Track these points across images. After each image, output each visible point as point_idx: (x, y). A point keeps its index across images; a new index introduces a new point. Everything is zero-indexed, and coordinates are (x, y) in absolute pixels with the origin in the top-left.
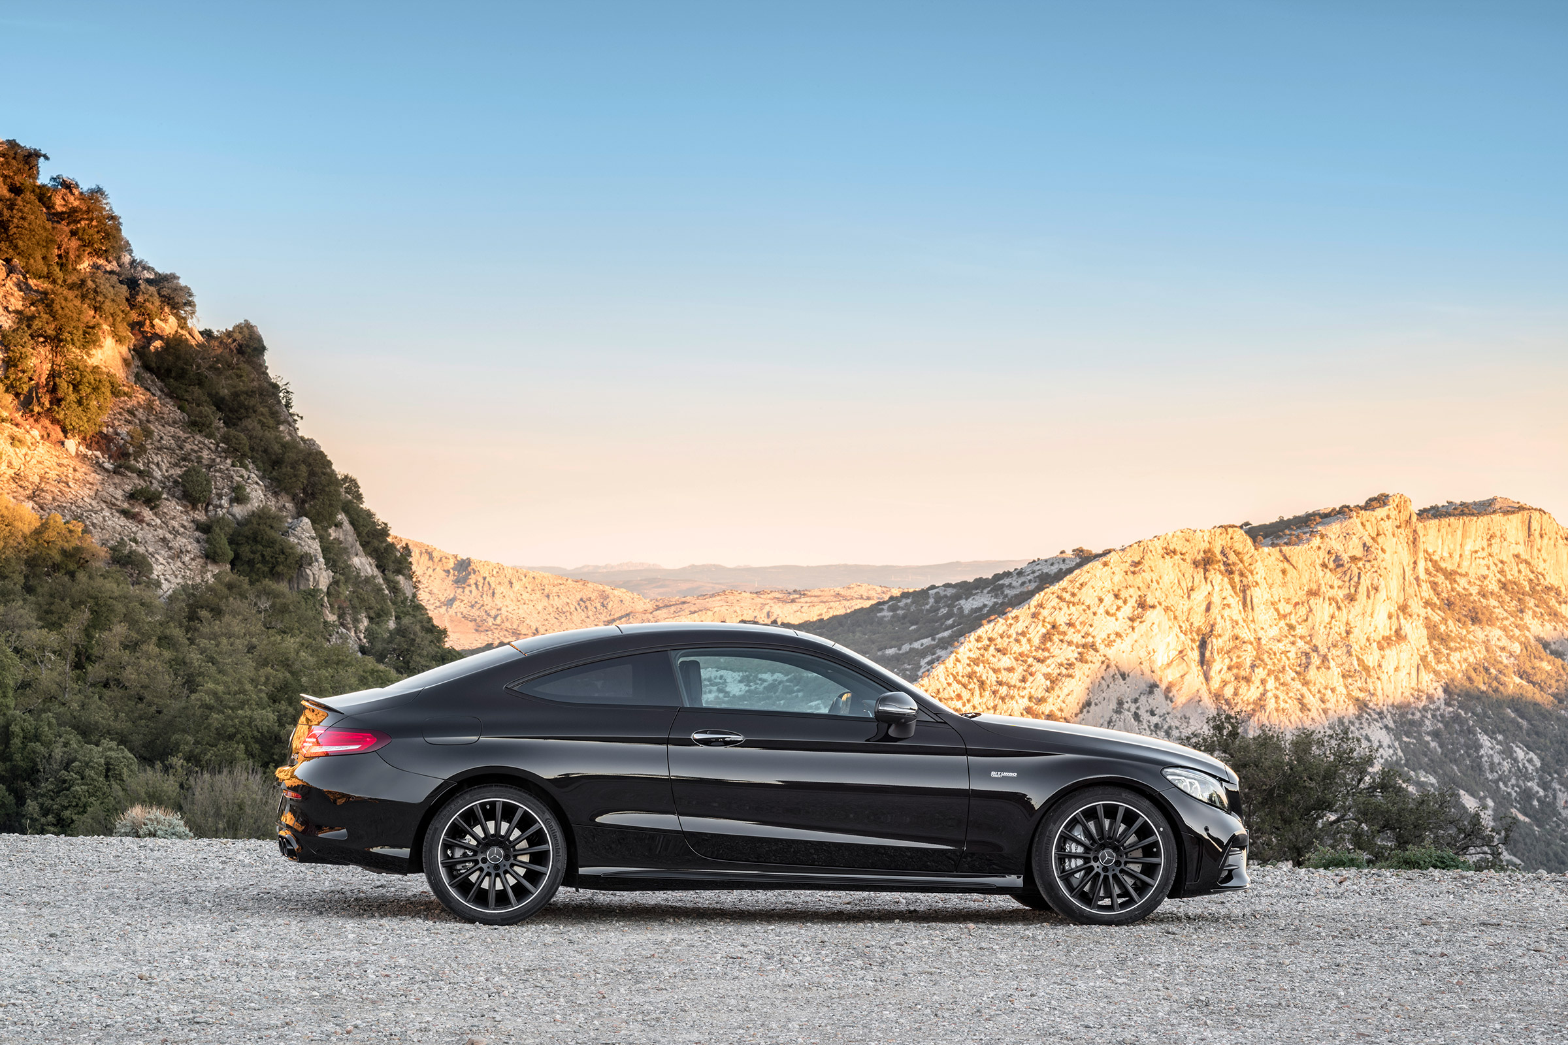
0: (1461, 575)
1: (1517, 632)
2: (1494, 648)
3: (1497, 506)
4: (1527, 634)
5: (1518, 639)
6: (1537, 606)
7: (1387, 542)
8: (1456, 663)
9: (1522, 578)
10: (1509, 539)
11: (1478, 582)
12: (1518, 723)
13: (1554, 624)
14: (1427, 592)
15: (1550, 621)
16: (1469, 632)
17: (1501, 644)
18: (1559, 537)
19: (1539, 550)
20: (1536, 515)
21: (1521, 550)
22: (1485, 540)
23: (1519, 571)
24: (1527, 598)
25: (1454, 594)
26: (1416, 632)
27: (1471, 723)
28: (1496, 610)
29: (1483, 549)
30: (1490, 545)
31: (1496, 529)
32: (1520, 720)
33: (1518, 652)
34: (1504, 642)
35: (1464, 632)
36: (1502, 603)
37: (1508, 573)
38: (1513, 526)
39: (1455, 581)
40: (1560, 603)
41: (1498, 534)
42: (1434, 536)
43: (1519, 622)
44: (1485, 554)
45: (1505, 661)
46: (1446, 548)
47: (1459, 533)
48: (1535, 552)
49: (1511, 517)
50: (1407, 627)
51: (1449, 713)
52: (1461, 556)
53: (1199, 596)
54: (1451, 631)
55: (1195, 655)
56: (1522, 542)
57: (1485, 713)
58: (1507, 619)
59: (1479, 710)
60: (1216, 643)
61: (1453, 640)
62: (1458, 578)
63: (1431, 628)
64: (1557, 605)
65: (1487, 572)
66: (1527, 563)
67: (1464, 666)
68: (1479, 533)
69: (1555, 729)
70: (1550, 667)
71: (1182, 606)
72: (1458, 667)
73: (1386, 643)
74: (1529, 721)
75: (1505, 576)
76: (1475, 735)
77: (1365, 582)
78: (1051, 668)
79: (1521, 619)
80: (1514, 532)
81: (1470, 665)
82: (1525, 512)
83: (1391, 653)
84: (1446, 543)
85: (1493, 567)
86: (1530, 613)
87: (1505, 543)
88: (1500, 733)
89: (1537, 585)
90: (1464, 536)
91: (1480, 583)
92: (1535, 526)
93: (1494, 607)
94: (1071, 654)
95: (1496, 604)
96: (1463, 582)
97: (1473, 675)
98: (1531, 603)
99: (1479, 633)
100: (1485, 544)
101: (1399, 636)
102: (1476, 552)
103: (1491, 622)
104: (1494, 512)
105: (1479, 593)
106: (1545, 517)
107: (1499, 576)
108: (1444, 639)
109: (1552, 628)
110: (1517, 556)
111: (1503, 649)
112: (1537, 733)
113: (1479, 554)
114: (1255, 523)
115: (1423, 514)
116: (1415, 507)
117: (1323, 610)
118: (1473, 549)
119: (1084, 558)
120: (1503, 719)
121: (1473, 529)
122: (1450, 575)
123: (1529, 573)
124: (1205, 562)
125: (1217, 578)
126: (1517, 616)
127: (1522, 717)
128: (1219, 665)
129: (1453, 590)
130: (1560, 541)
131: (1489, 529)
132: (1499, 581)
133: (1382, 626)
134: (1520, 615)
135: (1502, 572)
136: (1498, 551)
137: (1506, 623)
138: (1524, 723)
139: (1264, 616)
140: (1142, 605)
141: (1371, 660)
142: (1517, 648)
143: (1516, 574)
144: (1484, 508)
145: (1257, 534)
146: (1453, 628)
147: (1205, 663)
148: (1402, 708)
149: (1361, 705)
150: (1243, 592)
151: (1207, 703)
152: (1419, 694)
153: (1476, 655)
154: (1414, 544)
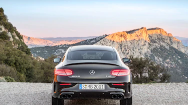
1: (159, 44)
3: (157, 28)
7: (144, 33)
8: (152, 48)
9: (160, 37)
11: (155, 38)
14: (148, 39)
18: (164, 32)
26: (147, 44)
33: (160, 46)
38: (159, 31)
42: (149, 32)
47: (152, 32)
51: (151, 54)
52: (152, 35)
53: (120, 40)
55: (120, 47)
59: (155, 53)
60: (122, 46)
63: (149, 44)
64: (164, 40)
66: (161, 35)
70: (164, 48)
73: (143, 45)
76: (154, 56)
77: (141, 38)
82: (160, 29)
83: (144, 47)
86: (161, 41)
88: (157, 56)
89: (162, 38)
92: (161, 31)
93: (157, 41)
96: (153, 38)
99: (155, 44)
101: (145, 45)
106: (163, 30)
108: (151, 45)
110: (159, 34)
111: (158, 46)
112: (162, 56)
115: (148, 30)
117: (136, 42)
119: (106, 35)
121: (154, 31)
122: (151, 37)
124: (121, 36)
125: (123, 38)
126: (159, 42)
128: (123, 49)
131: (156, 31)
132: (157, 38)
133: (143, 43)
135: (157, 36)
139: (128, 42)
141: (142, 48)
144: (155, 29)
145: (127, 32)
146: (152, 43)
147: (121, 48)
148: (146, 53)
149: (141, 53)
150: (126, 39)
151: (122, 53)
152: (148, 52)
153: (154, 47)
154: (147, 33)
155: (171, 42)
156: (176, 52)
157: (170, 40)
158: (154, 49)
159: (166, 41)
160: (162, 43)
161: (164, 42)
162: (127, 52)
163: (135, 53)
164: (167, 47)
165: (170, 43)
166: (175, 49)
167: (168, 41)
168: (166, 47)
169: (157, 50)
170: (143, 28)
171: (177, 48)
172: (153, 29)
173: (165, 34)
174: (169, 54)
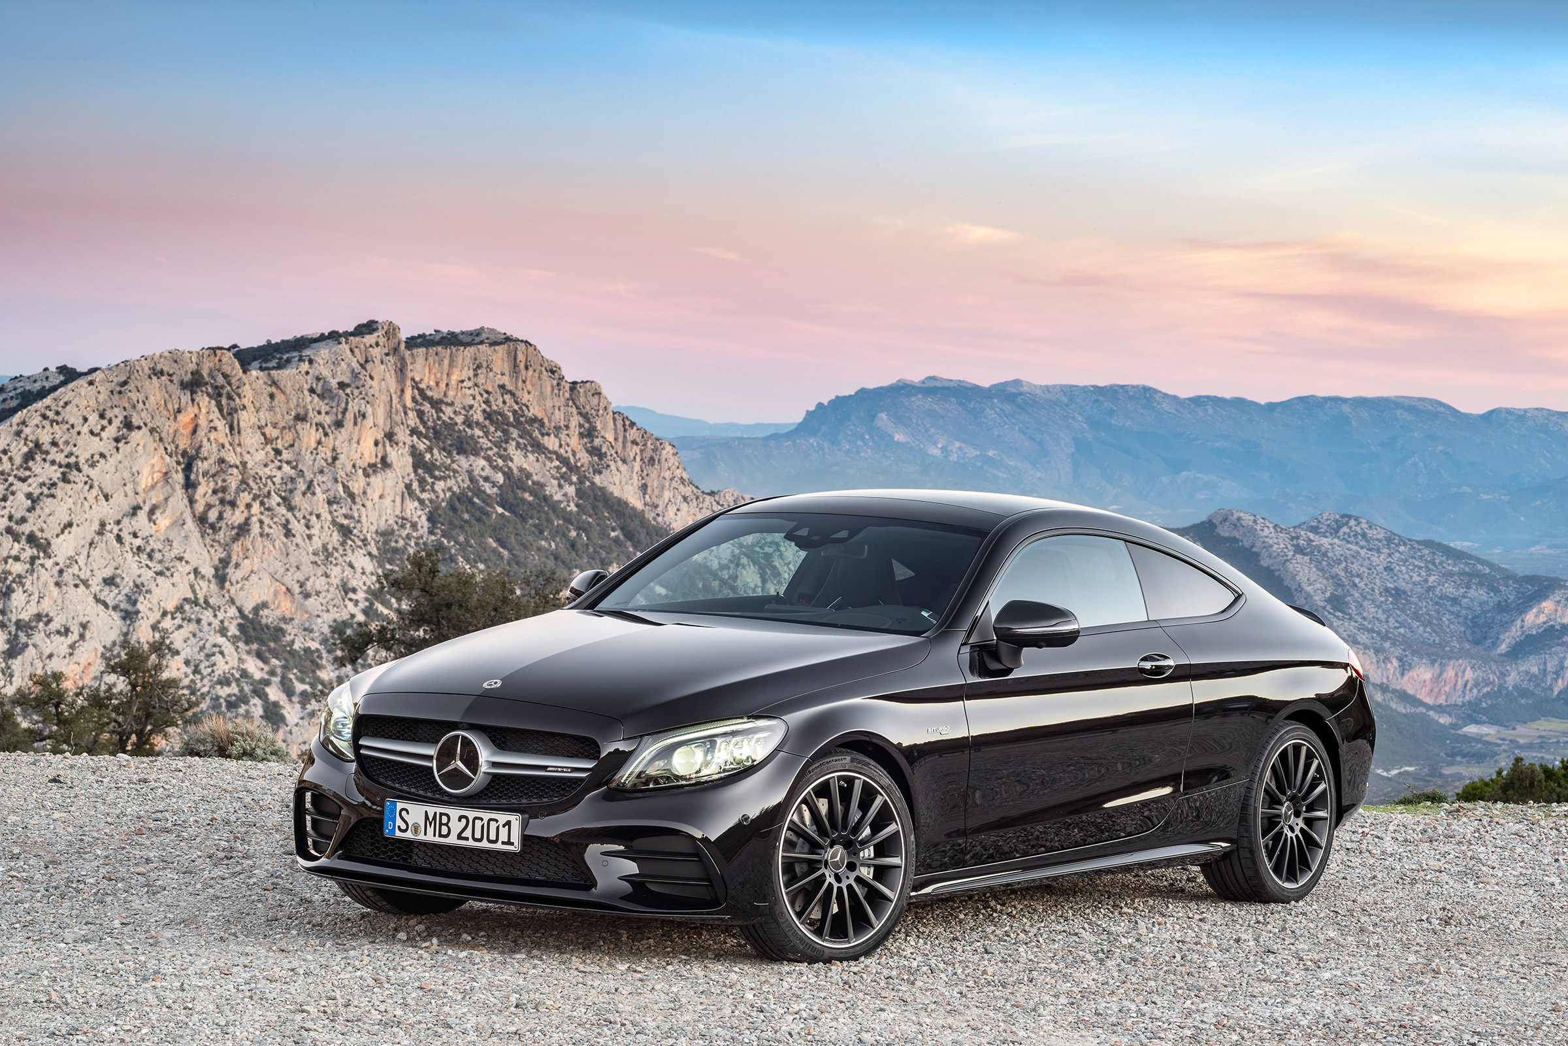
0: (447, 404)
1: (500, 462)
2: (478, 478)
3: (484, 336)
4: (510, 464)
5: (501, 469)
6: (521, 437)
7: (377, 369)
8: (440, 491)
9: (506, 408)
10: (494, 370)
11: (463, 412)
12: (500, 553)
13: (536, 455)
14: (413, 420)
15: (533, 452)
16: (453, 462)
17: (484, 474)
18: (543, 369)
19: (524, 382)
20: (522, 347)
21: (506, 380)
22: (471, 370)
23: (504, 402)
24: (511, 429)
25: (439, 423)
26: (401, 459)
27: (453, 551)
28: (481, 440)
29: (469, 379)
30: (476, 375)
31: (482, 359)
32: (501, 550)
33: (501, 482)
34: (488, 471)
35: (449, 461)
36: (486, 434)
37: (493, 403)
38: (499, 357)
39: (442, 411)
40: (543, 435)
41: (485, 364)
42: (422, 368)
43: (502, 452)
44: (470, 384)
45: (488, 491)
46: (433, 377)
47: (446, 362)
48: (520, 384)
49: (497, 348)
50: (393, 455)
51: (433, 541)
52: (447, 385)
54: (436, 460)
55: (179, 477)
56: (507, 373)
57: (467, 541)
58: (491, 449)
59: (462, 539)
60: (201, 466)
61: (438, 468)
62: (444, 407)
63: (416, 455)
64: (540, 437)
65: (472, 402)
66: (513, 394)
67: (448, 494)
68: (466, 363)
69: (535, 559)
70: (531, 498)
71: (168, 427)
72: (442, 496)
73: (371, 470)
74: (510, 551)
75: (490, 406)
76: (457, 564)
77: (353, 407)
78: (33, 487)
79: (505, 450)
80: (500, 362)
81: (454, 493)
82: (511, 344)
83: (376, 480)
84: (433, 371)
85: (478, 397)
86: (514, 443)
87: (491, 374)
88: (481, 562)
89: (522, 416)
90: (451, 365)
91: (465, 413)
92: (521, 357)
93: (479, 437)
94: (55, 473)
95: (481, 433)
96: (448, 411)
97: (457, 504)
98: (515, 433)
99: (463, 462)
100: (471, 373)
101: (385, 463)
102: (462, 381)
103: (475, 451)
104: (482, 343)
105: (464, 423)
106: (531, 349)
107: (484, 406)
108: (430, 468)
109: (535, 459)
110: (502, 387)
111: (486, 479)
112: (518, 563)
113: (465, 384)
114: (243, 346)
115: (412, 343)
116: (403, 335)
117: (309, 435)
118: (460, 379)
119: (69, 375)
120: (484, 549)
121: (460, 359)
122: (436, 404)
123: (514, 404)
124: (194, 384)
125: (204, 400)
126: (501, 446)
127: (504, 547)
128: (204, 490)
129: (439, 418)
130: (545, 373)
131: (476, 359)
132: (484, 411)
133: (368, 452)
134: (504, 446)
135: (487, 402)
136: (483, 381)
137: (490, 453)
138: (505, 553)
139: (251, 439)
140: (128, 425)
141: (357, 486)
142: (500, 478)
143: (501, 405)
144: (473, 338)
145: (246, 357)
146: (438, 456)
147: (190, 486)
148: (386, 535)
149: (346, 532)
150: (230, 414)
151: (191, 525)
152: (403, 520)
153: (458, 484)
154: (401, 371)
155: (595, 452)
156: (629, 535)
157: (589, 433)
158: (459, 500)
159: (551, 442)
160: (521, 460)
161: (538, 448)
162: (237, 517)
163: (297, 527)
164: (564, 494)
165: (584, 458)
166: (619, 508)
167: (572, 444)
168: (553, 492)
169: (481, 516)
170: (368, 328)
171: (635, 501)
172: (451, 340)
173: (548, 383)
174: (573, 545)
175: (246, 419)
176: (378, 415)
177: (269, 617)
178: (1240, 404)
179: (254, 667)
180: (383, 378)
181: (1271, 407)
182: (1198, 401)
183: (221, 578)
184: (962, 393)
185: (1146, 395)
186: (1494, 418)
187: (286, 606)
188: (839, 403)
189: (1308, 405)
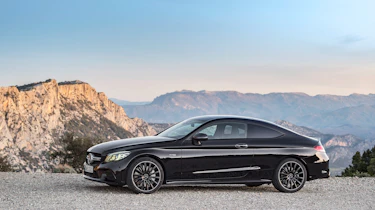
1: (81, 112)
2: (76, 116)
3: (77, 82)
4: (84, 112)
5: (81, 114)
7: (51, 90)
9: (82, 99)
11: (72, 100)
14: (60, 102)
16: (70, 112)
20: (86, 84)
21: (82, 92)
26: (57, 112)
31: (76, 88)
32: (82, 133)
33: (82, 117)
34: (78, 114)
36: (78, 105)
38: (80, 87)
40: (91, 105)
42: (62, 90)
44: (74, 93)
45: (79, 119)
46: (64, 92)
47: (68, 88)
48: (86, 93)
49: (80, 85)
50: (55, 111)
51: (65, 131)
52: (68, 94)
53: (5, 103)
55: (4, 117)
57: (74, 131)
58: (79, 109)
59: (72, 131)
60: (9, 115)
61: (66, 114)
62: (67, 99)
63: (62, 112)
65: (74, 98)
66: (84, 96)
67: (69, 120)
68: (73, 88)
69: (90, 135)
70: (89, 121)
71: (1, 105)
72: (67, 120)
73: (50, 115)
74: (84, 133)
77: (46, 100)
79: (82, 109)
82: (83, 84)
83: (51, 117)
85: (76, 97)
86: (84, 107)
87: (79, 91)
88: (77, 136)
89: (86, 101)
92: (86, 87)
93: (76, 106)
96: (69, 100)
98: (85, 105)
99: (72, 112)
100: (74, 91)
101: (54, 113)
103: (75, 109)
104: (76, 84)
105: (72, 103)
106: (88, 85)
108: (64, 114)
109: (90, 111)
110: (81, 94)
111: (78, 116)
112: (86, 136)
113: (72, 93)
114: (19, 85)
115: (59, 84)
116: (58, 82)
117: (35, 107)
120: (78, 133)
121: (71, 87)
122: (65, 99)
123: (84, 98)
124: (7, 95)
125: (10, 99)
128: (10, 120)
129: (66, 102)
130: (91, 90)
132: (77, 100)
133: (49, 111)
135: (78, 98)
136: (77, 93)
139: (21, 108)
141: (47, 119)
144: (74, 83)
145: (20, 88)
146: (66, 111)
147: (7, 119)
148: (54, 130)
149: (44, 130)
150: (16, 102)
151: (7, 129)
152: (58, 127)
153: (71, 117)
154: (57, 91)
155: (104, 109)
156: (113, 129)
157: (102, 105)
158: (71, 121)
159: (93, 107)
160: (86, 112)
161: (90, 109)
162: (18, 127)
163: (33, 128)
164: (97, 119)
165: (101, 111)
166: (110, 123)
167: (98, 107)
168: (94, 119)
169: (77, 125)
170: (49, 80)
171: (114, 121)
172: (69, 83)
173: (92, 93)
174: (99, 132)
175: (20, 103)
176: (51, 102)
177: (26, 150)
178: (258, 95)
179: (23, 162)
180: (52, 93)
181: (265, 95)
182: (247, 94)
183: (14, 141)
184: (191, 93)
185: (235, 93)
186: (318, 97)
187: (30, 148)
188: (162, 97)
189: (273, 95)
